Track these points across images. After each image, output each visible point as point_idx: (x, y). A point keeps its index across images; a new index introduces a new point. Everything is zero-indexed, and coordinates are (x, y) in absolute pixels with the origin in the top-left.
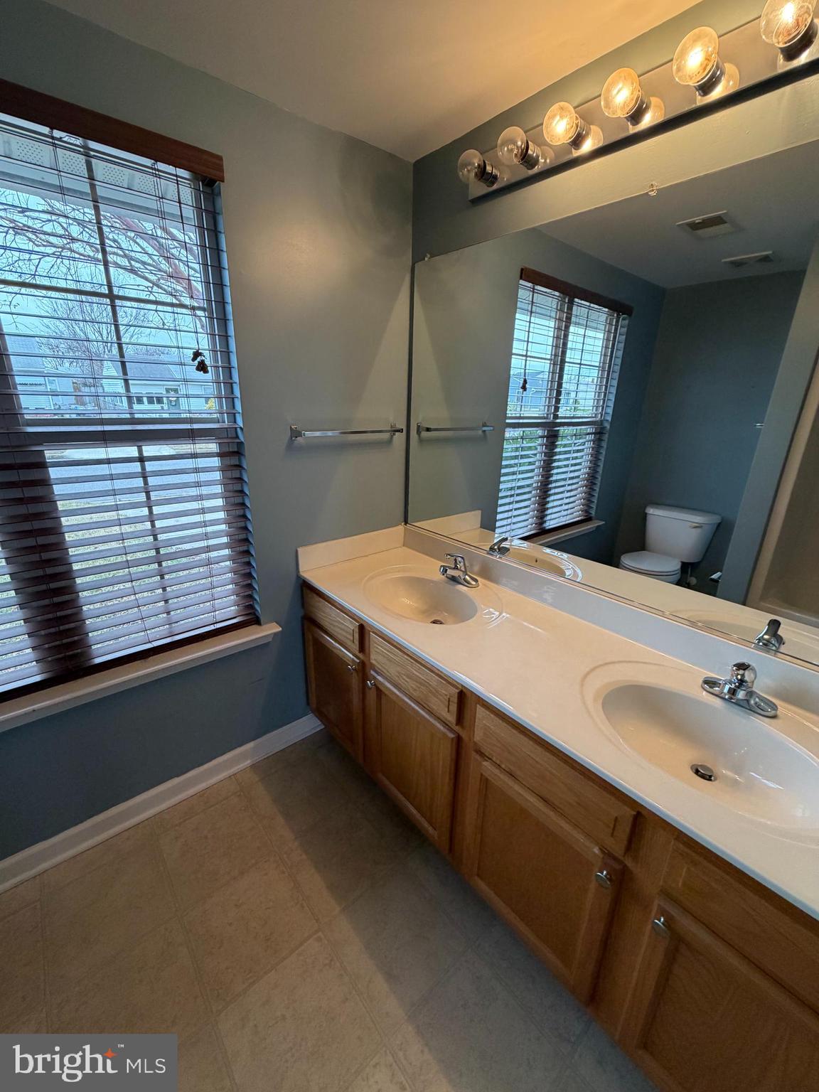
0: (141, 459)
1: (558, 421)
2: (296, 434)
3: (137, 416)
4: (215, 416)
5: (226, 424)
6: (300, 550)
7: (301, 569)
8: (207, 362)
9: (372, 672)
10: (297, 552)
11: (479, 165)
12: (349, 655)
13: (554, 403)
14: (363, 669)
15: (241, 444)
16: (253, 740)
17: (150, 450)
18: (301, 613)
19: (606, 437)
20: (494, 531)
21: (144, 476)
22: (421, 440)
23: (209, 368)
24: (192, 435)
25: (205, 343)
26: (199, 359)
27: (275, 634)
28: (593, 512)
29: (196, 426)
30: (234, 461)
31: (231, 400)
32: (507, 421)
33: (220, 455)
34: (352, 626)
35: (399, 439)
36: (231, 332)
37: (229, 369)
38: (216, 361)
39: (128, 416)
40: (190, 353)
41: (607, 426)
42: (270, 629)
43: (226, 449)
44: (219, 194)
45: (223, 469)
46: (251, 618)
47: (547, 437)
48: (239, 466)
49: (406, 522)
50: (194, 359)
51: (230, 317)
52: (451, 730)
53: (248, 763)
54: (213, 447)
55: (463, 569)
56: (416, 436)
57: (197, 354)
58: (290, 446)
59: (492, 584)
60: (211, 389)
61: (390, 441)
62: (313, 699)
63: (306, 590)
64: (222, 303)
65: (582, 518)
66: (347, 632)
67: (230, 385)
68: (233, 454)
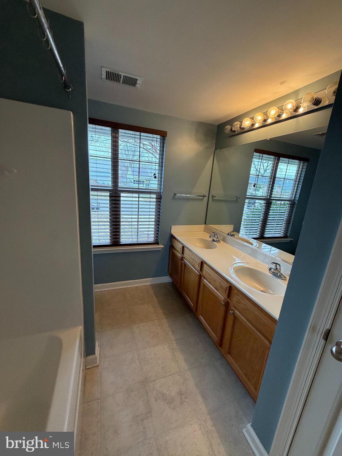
0: (139, 197)
1: (272, 198)
2: (175, 195)
3: (140, 188)
4: (156, 189)
5: (159, 191)
6: (172, 226)
7: (172, 231)
8: (157, 176)
9: (184, 259)
10: (171, 227)
11: (230, 129)
12: (179, 255)
13: (270, 192)
14: (182, 259)
15: (161, 196)
16: (152, 277)
17: (141, 195)
18: (170, 244)
19: (295, 206)
20: (239, 233)
21: (139, 201)
22: (213, 200)
23: (157, 178)
24: (150, 193)
25: (157, 172)
26: (155, 175)
27: (162, 248)
28: (288, 235)
29: (151, 191)
30: (159, 200)
31: (161, 185)
32: (247, 197)
33: (156, 198)
34: (181, 246)
35: (206, 199)
36: (163, 169)
37: (161, 178)
38: (159, 176)
39: (138, 187)
40: (153, 174)
41: (297, 202)
42: (161, 246)
43: (158, 197)
44: (165, 139)
45: (156, 202)
46: (156, 243)
47: (266, 203)
48: (160, 202)
49: (205, 224)
50: (154, 175)
51: (164, 166)
52: (199, 272)
53: (149, 284)
54: (154, 196)
55: (216, 237)
56: (211, 199)
57: (155, 174)
58: (174, 197)
59: (225, 243)
60: (157, 182)
61: (203, 199)
62: (170, 272)
63: (172, 237)
64: (162, 162)
65: (282, 236)
66: (179, 248)
67: (161, 181)
68: (159, 198)
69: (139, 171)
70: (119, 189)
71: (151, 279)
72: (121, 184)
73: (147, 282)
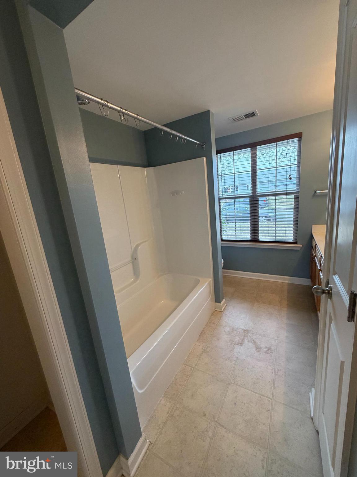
0: (276, 199)
2: (315, 192)
3: (277, 190)
4: (295, 189)
5: (297, 191)
6: (313, 226)
7: (312, 231)
9: (315, 257)
15: (300, 196)
16: (291, 277)
17: (277, 197)
21: (276, 203)
24: (286, 194)
26: (290, 177)
27: (301, 247)
29: (287, 192)
33: (294, 198)
42: (299, 246)
46: (295, 242)
53: (287, 282)
54: (293, 196)
58: (314, 195)
63: (312, 237)
68: (297, 198)
69: (276, 175)
70: (258, 194)
71: (289, 277)
72: (259, 191)
73: (284, 280)
